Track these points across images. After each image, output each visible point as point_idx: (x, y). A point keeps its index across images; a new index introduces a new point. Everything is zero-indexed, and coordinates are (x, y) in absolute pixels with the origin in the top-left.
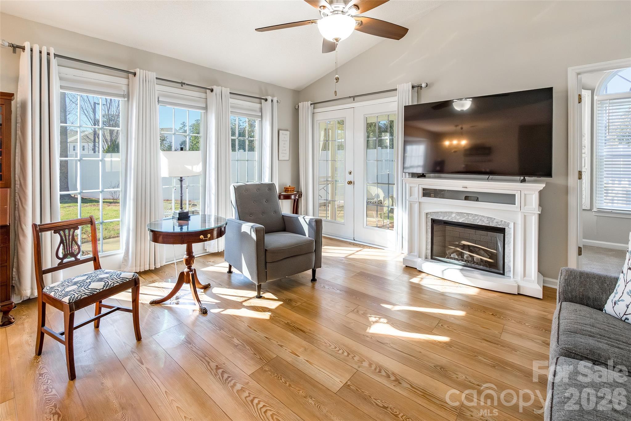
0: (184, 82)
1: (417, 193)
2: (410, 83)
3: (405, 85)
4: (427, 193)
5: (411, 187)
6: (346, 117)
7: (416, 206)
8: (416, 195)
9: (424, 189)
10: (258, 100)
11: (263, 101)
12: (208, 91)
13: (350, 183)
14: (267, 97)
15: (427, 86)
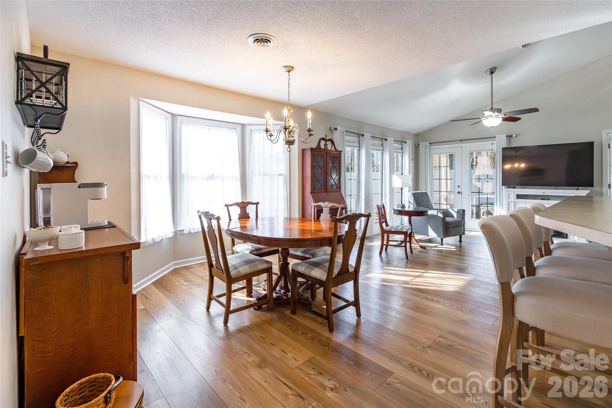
0: (375, 136)
1: (513, 196)
2: (505, 134)
3: (502, 135)
4: (519, 197)
5: (509, 194)
6: (455, 152)
7: (512, 204)
8: (512, 198)
9: (517, 195)
10: (400, 143)
11: (403, 143)
12: (384, 140)
13: (459, 193)
14: (406, 141)
15: (516, 136)
